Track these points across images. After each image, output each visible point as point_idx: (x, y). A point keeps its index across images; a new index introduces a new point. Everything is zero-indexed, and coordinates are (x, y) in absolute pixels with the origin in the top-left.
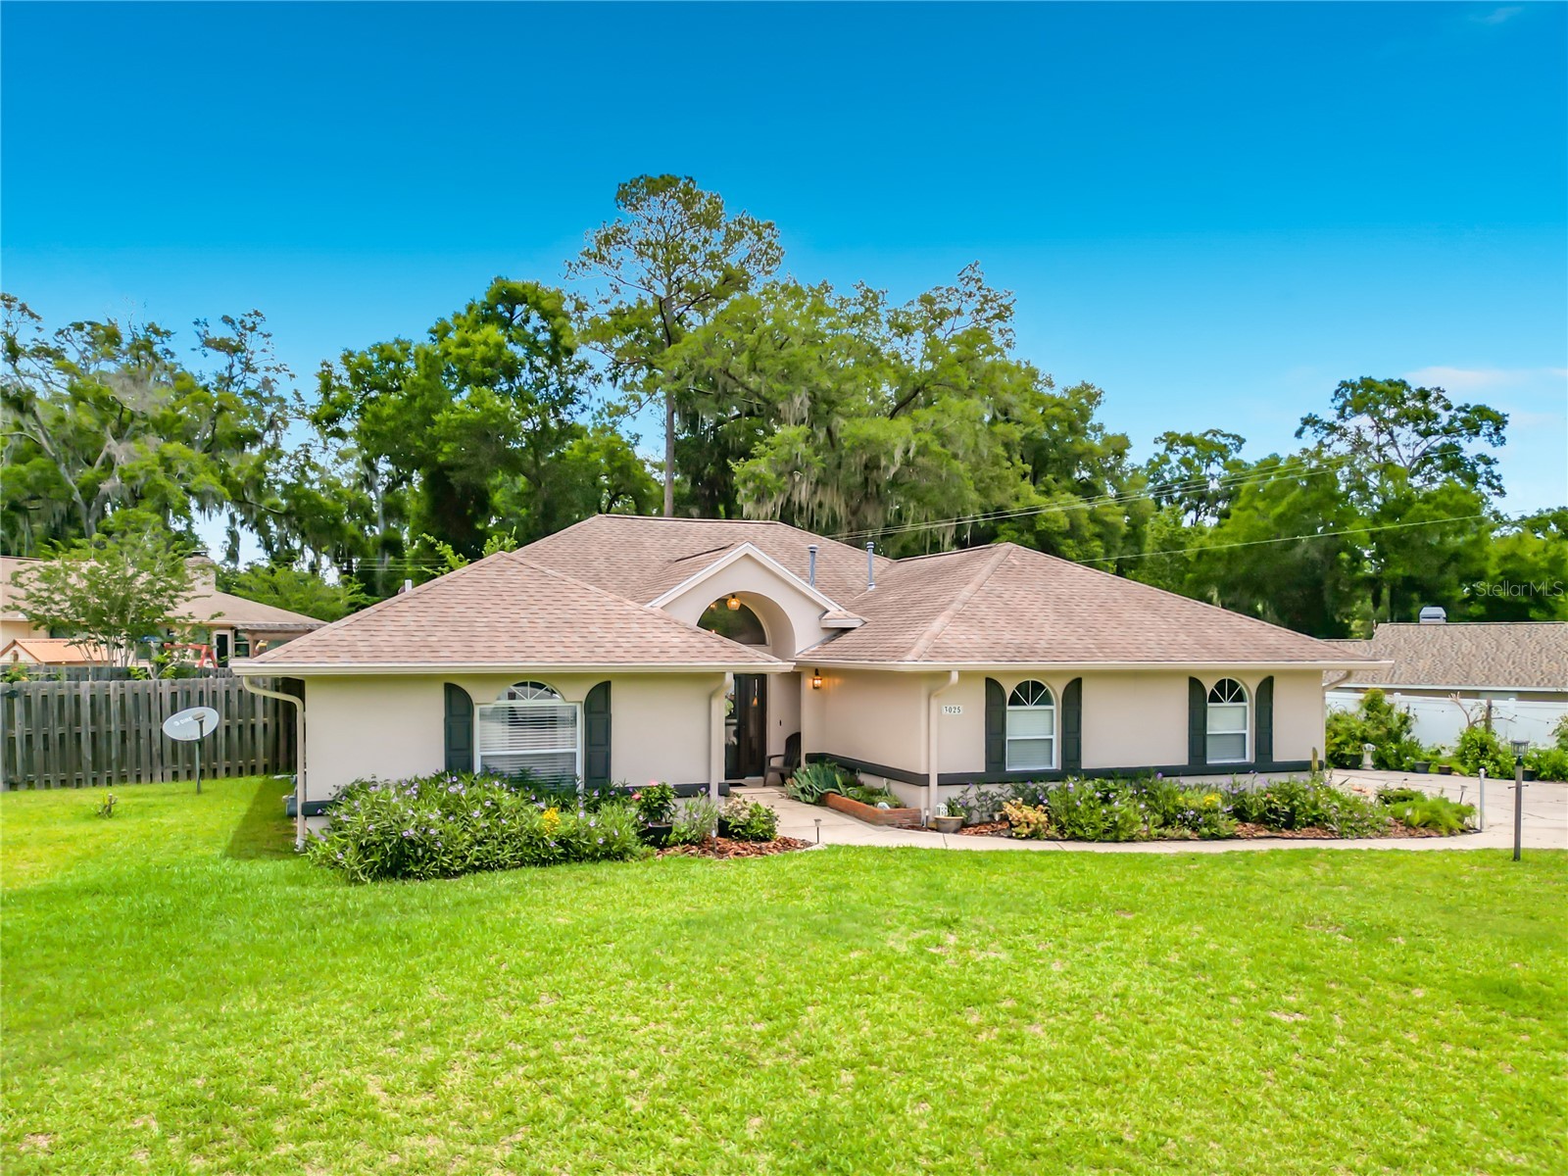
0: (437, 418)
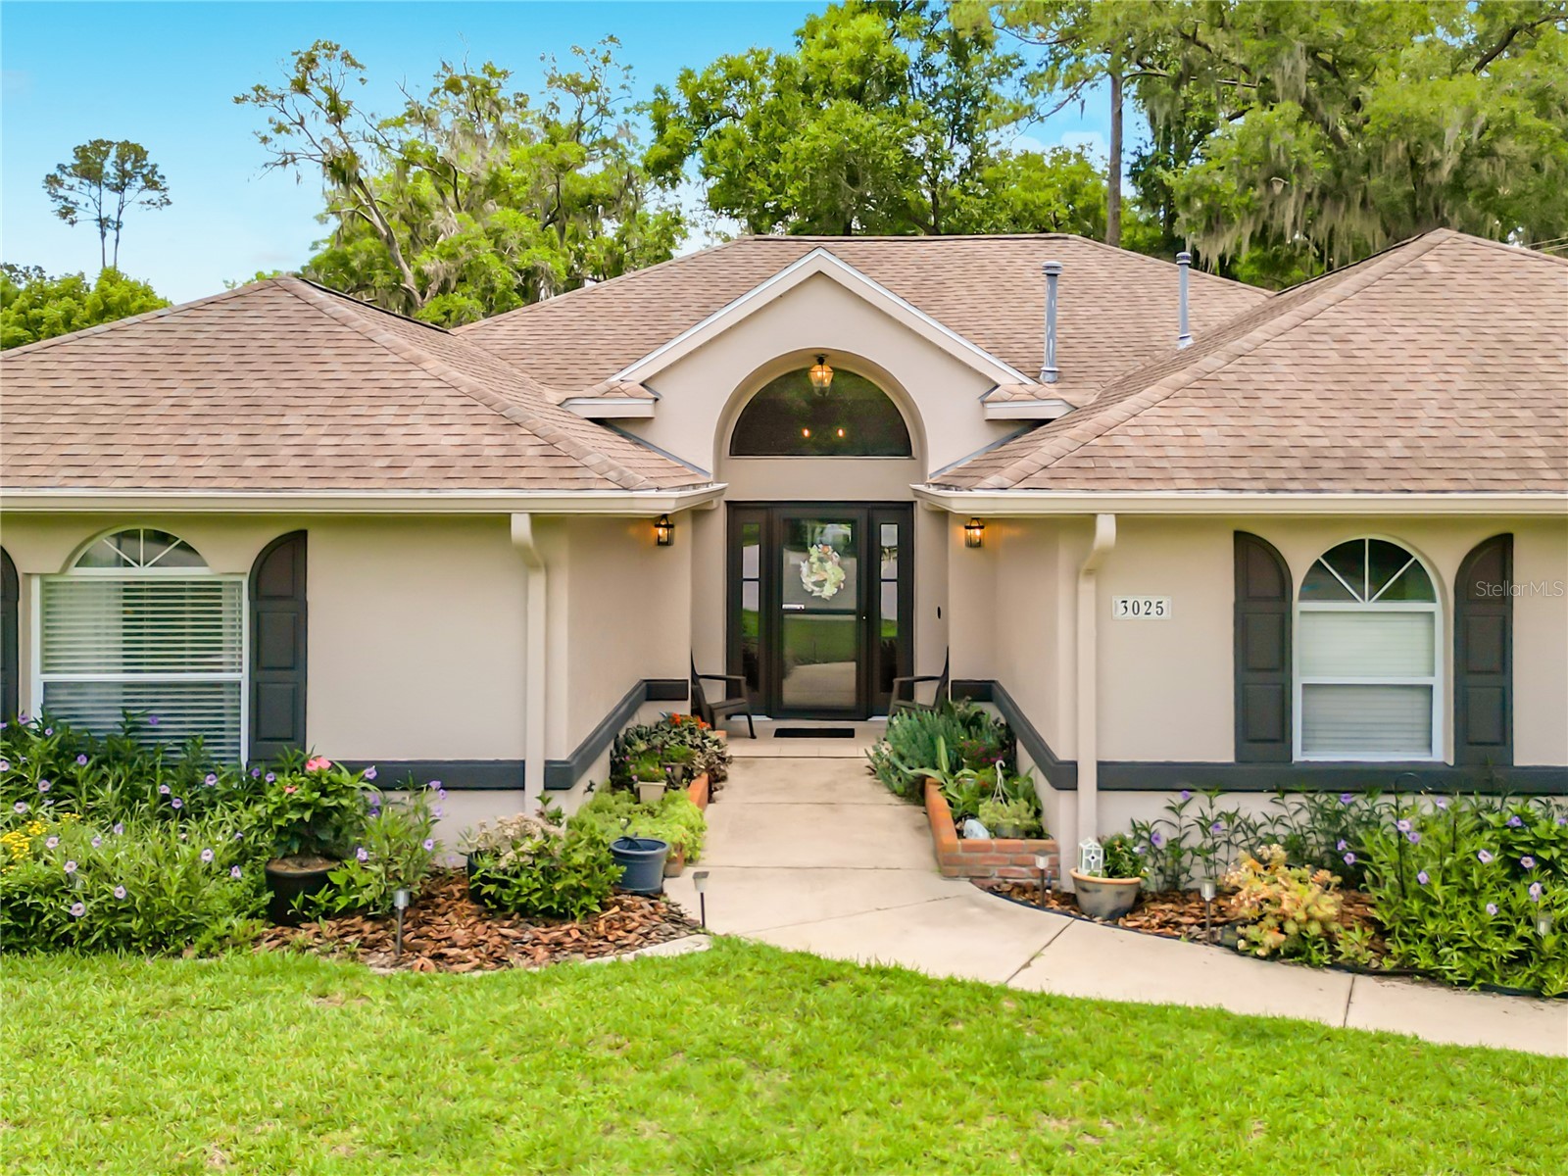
0: (783, 148)
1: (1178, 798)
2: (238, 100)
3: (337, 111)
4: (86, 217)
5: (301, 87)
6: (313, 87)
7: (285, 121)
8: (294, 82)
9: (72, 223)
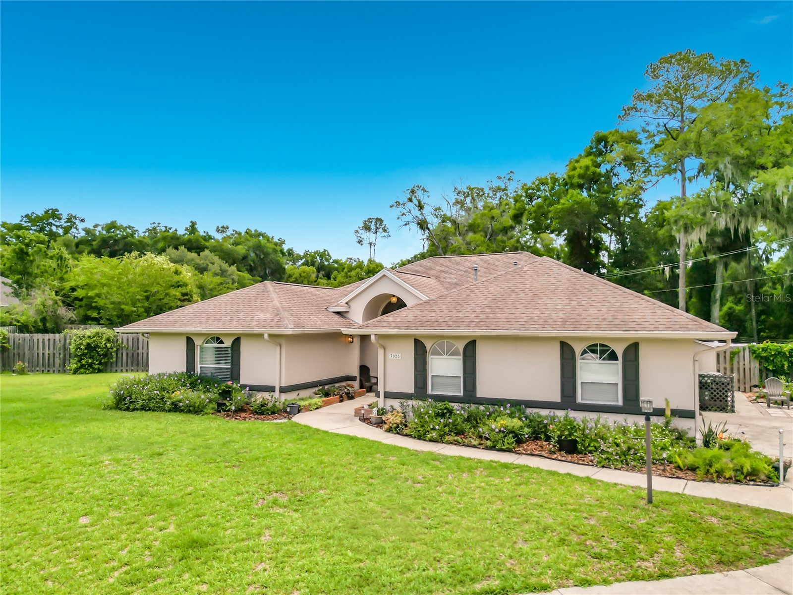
1: (402, 401)
2: (391, 207)
3: (421, 207)
4: (366, 242)
5: (410, 200)
6: (414, 200)
7: (405, 211)
8: (408, 199)
9: (362, 245)
